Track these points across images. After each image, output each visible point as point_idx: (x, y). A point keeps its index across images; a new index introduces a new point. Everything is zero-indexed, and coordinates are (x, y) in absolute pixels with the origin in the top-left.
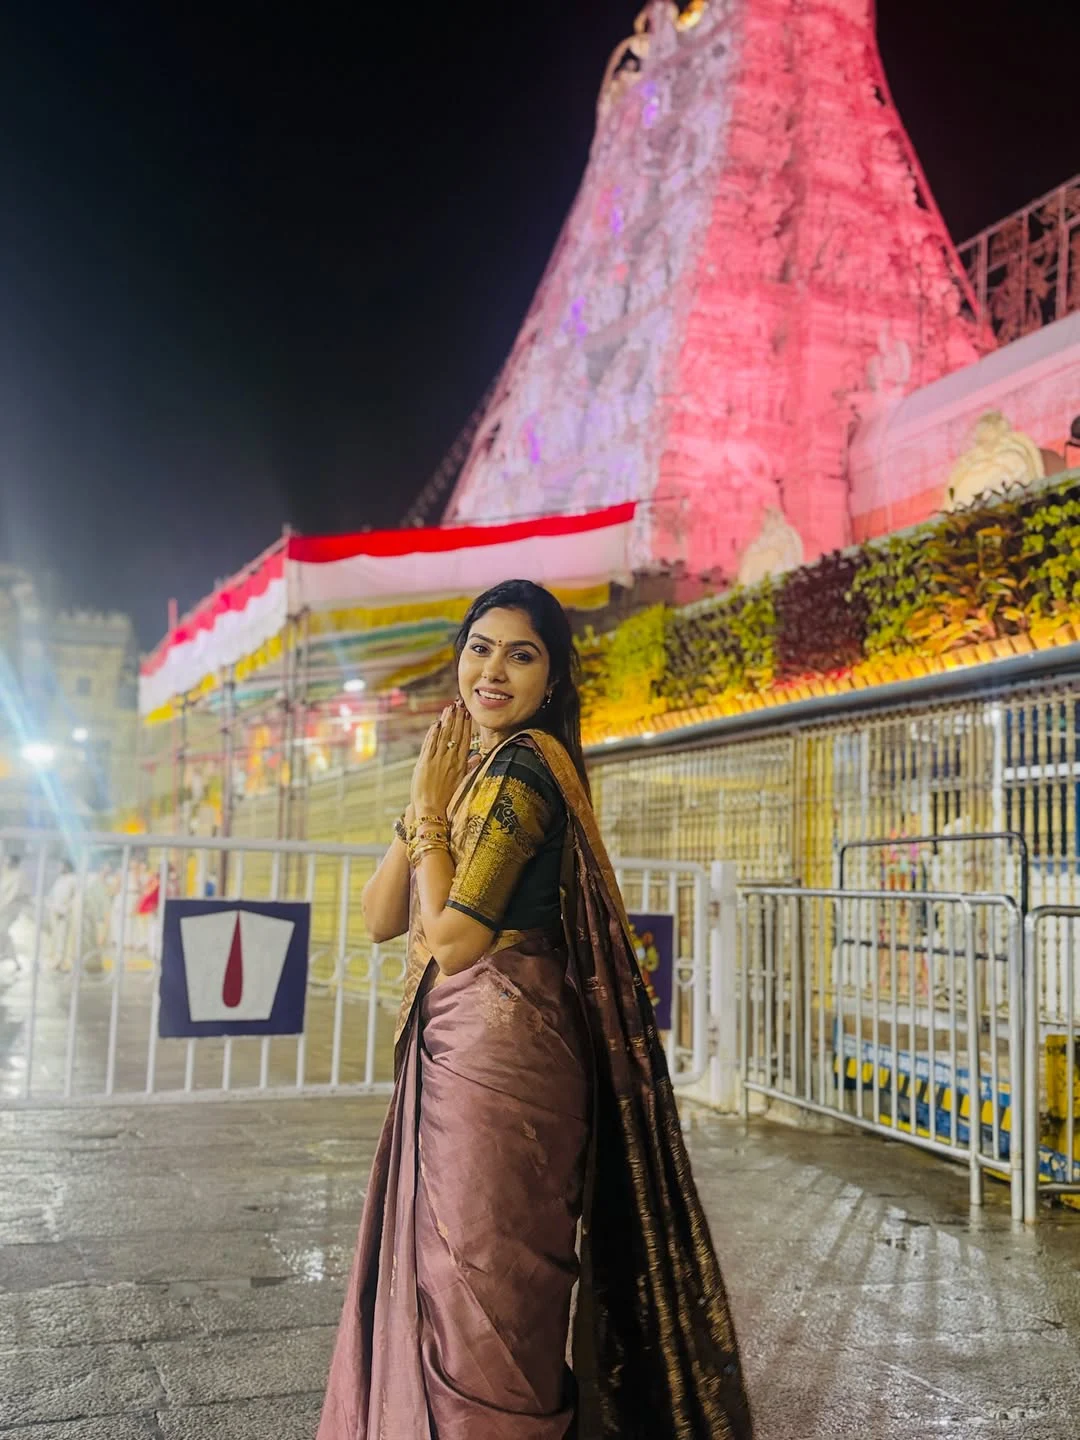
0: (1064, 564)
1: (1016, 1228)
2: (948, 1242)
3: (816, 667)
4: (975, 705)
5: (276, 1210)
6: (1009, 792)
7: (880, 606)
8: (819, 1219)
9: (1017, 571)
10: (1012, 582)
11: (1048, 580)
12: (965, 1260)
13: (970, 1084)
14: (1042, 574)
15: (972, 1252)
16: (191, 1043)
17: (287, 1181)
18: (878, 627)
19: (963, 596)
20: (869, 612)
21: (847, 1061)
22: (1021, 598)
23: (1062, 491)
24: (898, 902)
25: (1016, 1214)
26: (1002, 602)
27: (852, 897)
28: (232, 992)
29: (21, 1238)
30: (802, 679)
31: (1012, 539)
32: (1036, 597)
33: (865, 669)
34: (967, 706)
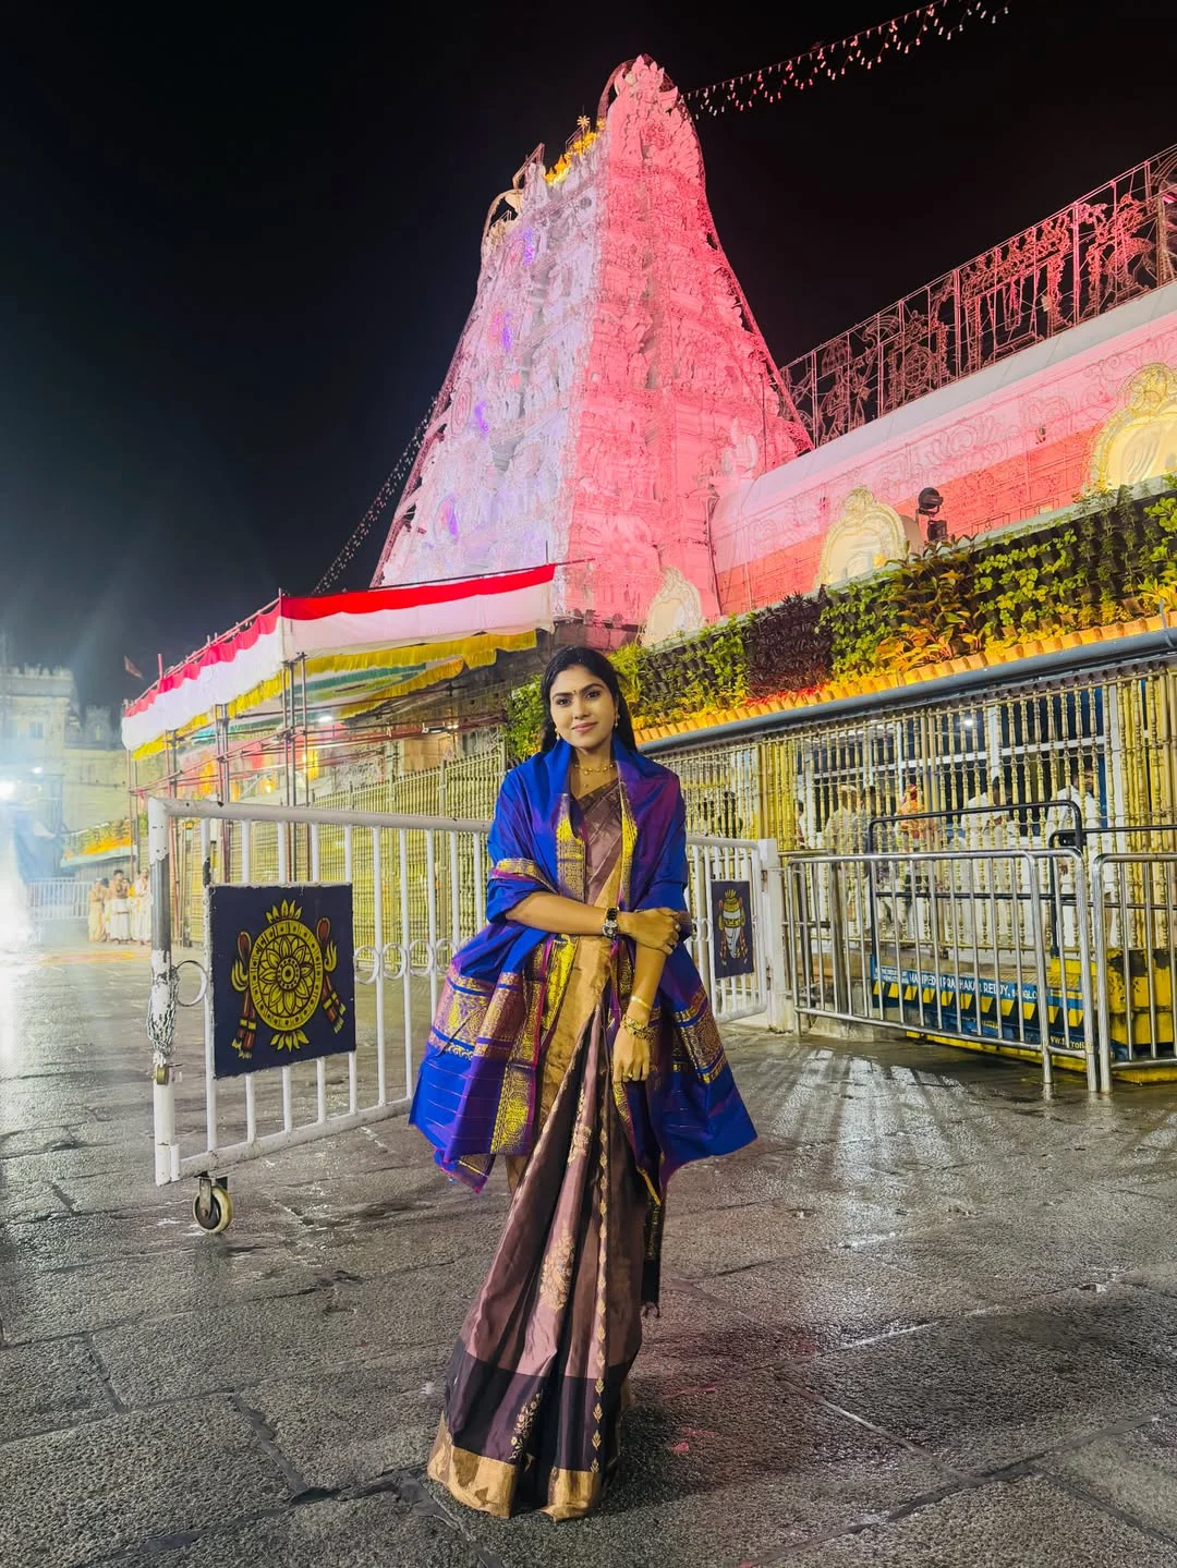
0: (1012, 598)
1: (1093, 1099)
3: (788, 686)
4: (926, 711)
7: (843, 637)
9: (966, 604)
10: (967, 614)
11: (997, 611)
14: (991, 606)
18: (842, 654)
19: (925, 626)
20: (833, 642)
21: (888, 986)
22: (976, 624)
23: (1007, 542)
25: (1092, 1086)
26: (957, 630)
30: (775, 697)
31: (964, 580)
32: (988, 625)
33: (833, 687)
34: (919, 712)
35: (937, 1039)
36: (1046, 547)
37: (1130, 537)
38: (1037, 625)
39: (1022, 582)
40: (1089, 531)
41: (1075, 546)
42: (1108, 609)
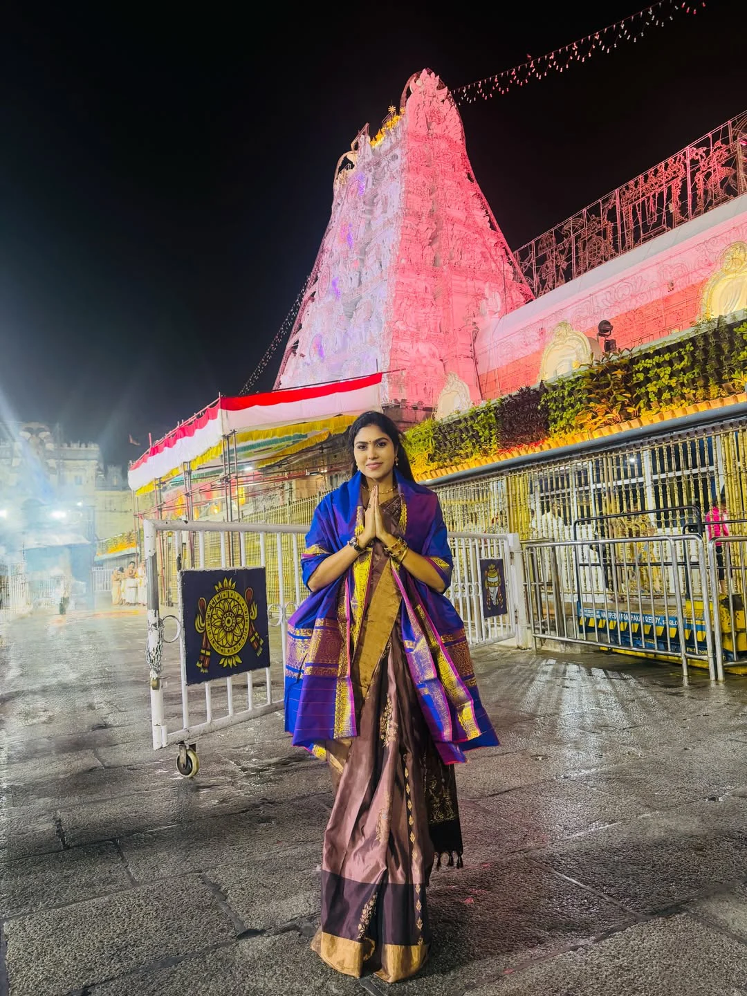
0: (655, 385)
1: (713, 685)
3: (523, 441)
4: (606, 454)
7: (555, 411)
9: (629, 390)
10: (629, 395)
11: (647, 393)
14: (643, 390)
18: (555, 421)
19: (604, 403)
20: (549, 414)
21: (588, 619)
22: (634, 401)
23: (651, 352)
26: (623, 405)
30: (515, 448)
31: (627, 375)
32: (642, 401)
33: (550, 441)
34: (602, 455)
35: (619, 651)
36: (675, 354)
37: (725, 346)
38: (671, 401)
39: (661, 376)
40: (701, 343)
41: (692, 353)
42: (714, 390)
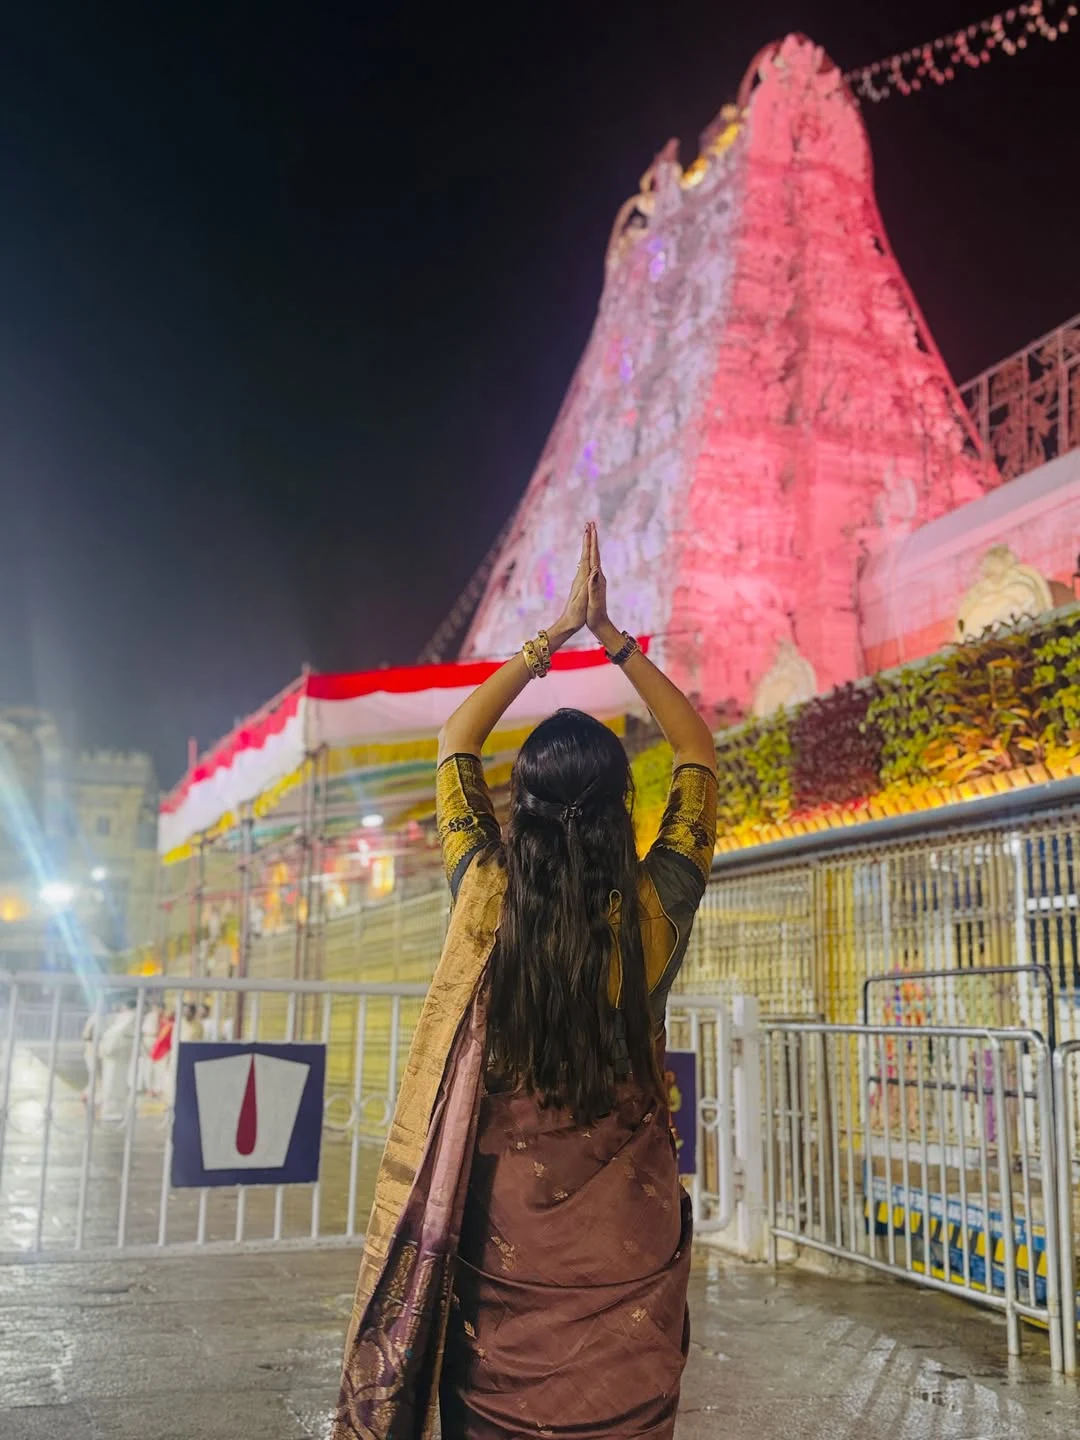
1: (1056, 1380)
2: (987, 1396)
3: (832, 798)
4: (994, 836)
5: (291, 1368)
6: (1032, 924)
7: (895, 736)
8: (851, 1374)
9: (1029, 701)
10: (1025, 713)
11: (1061, 710)
12: (1004, 1415)
13: (1003, 1227)
14: (1054, 704)
15: (1011, 1406)
16: (204, 1193)
17: (302, 1337)
18: (893, 757)
19: (976, 726)
20: (884, 742)
21: (878, 1205)
22: (1035, 728)
23: (1071, 623)
24: (925, 1038)
25: (1056, 1366)
26: (1016, 732)
27: (877, 1033)
28: (246, 1140)
29: (28, 1400)
30: (819, 810)
31: (1023, 670)
32: (1050, 727)
33: (883, 799)
34: (986, 836)
